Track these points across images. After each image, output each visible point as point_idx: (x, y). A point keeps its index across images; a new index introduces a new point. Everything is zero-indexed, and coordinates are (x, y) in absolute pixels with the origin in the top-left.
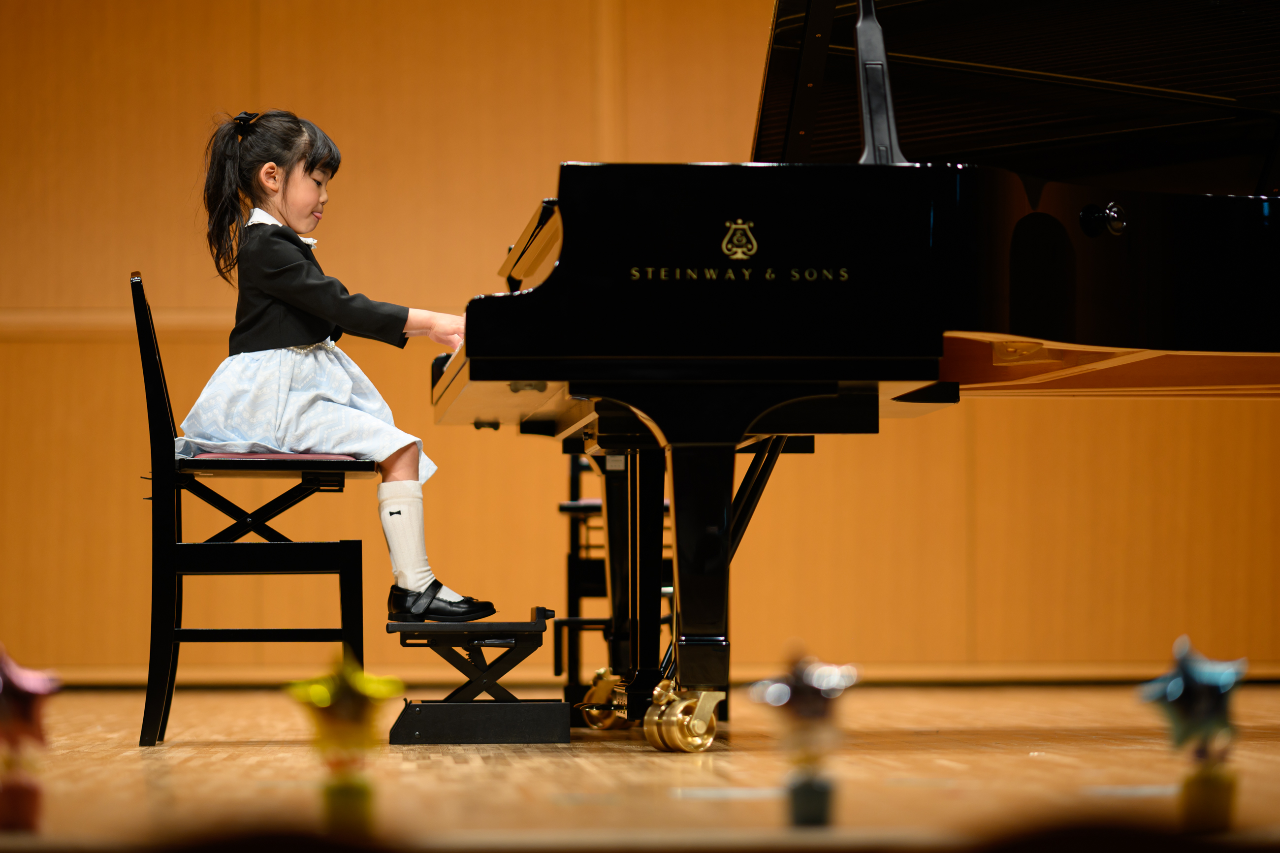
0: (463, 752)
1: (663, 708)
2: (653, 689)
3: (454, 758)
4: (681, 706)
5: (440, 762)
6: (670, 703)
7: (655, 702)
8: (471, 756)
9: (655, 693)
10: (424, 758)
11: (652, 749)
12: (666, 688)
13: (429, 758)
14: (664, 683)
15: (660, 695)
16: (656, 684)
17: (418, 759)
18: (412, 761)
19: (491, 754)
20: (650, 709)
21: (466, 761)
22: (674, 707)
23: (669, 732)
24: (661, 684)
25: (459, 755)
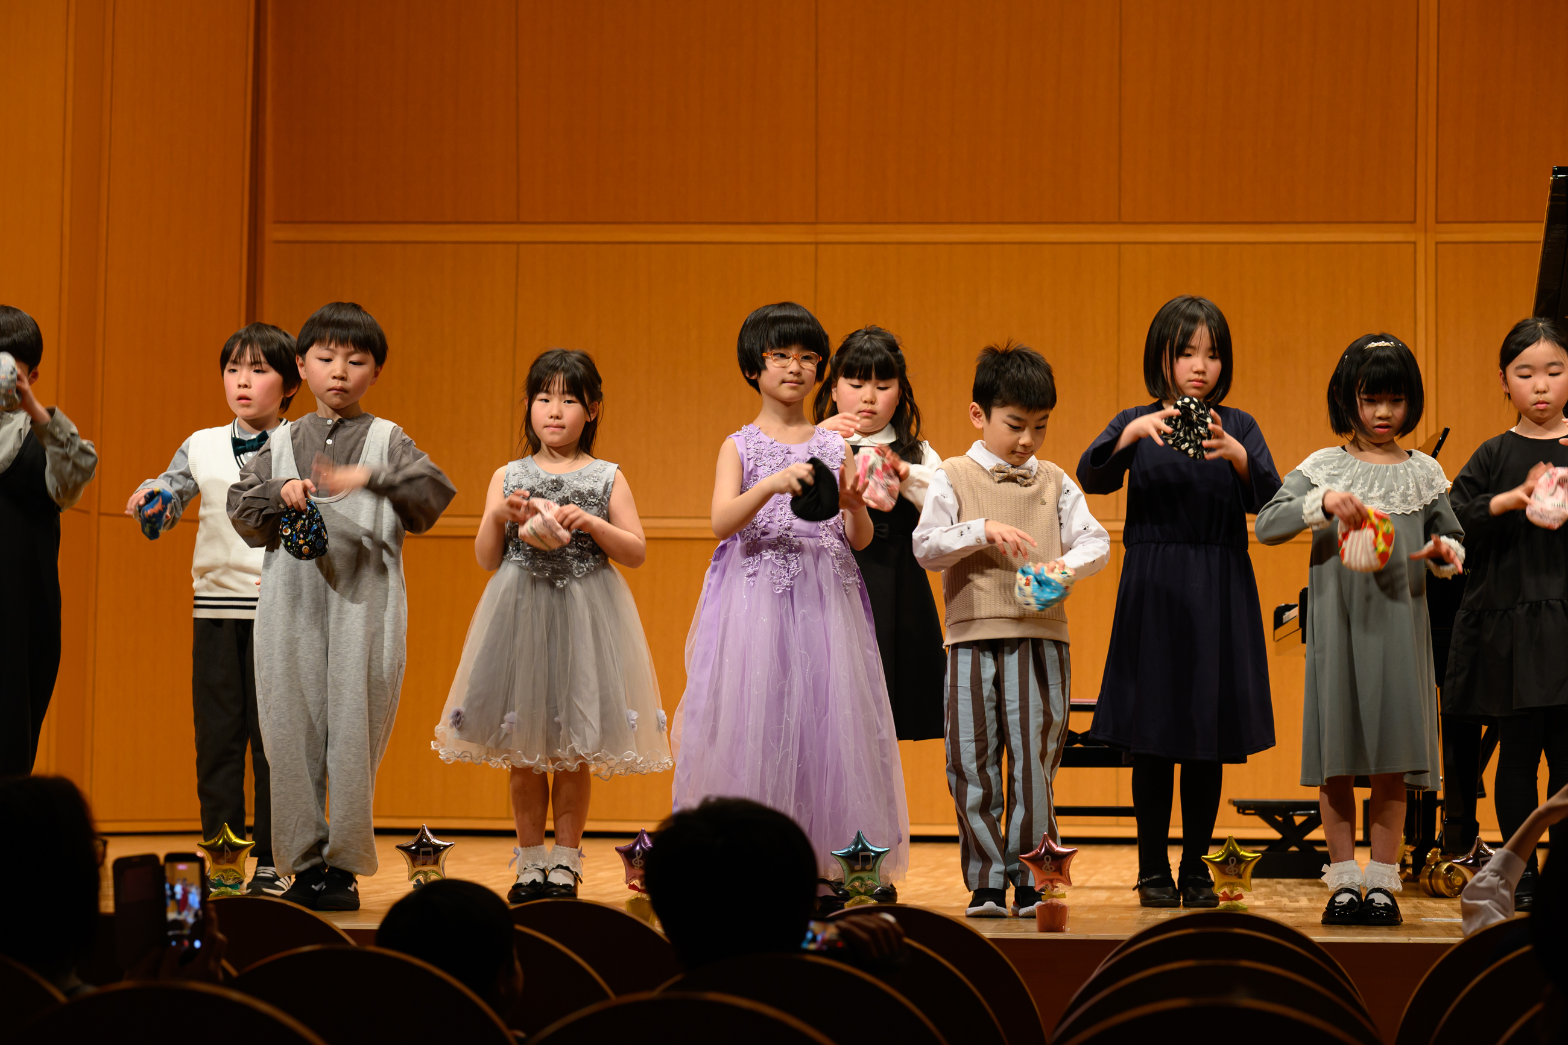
0: (1295, 895)
1: (1433, 867)
2: (1427, 854)
3: (1289, 899)
4: (1445, 866)
5: (1281, 901)
6: (1437, 864)
7: (1427, 862)
8: (1301, 898)
9: (1428, 856)
10: (1269, 899)
11: (1425, 894)
12: (1435, 854)
13: (1272, 899)
14: (1434, 850)
15: (1431, 858)
16: (1429, 851)
17: (1264, 899)
18: (1261, 900)
19: (1314, 897)
20: (1424, 867)
21: (1297, 901)
22: (1440, 866)
23: (1437, 883)
24: (1432, 851)
25: (1292, 897)
